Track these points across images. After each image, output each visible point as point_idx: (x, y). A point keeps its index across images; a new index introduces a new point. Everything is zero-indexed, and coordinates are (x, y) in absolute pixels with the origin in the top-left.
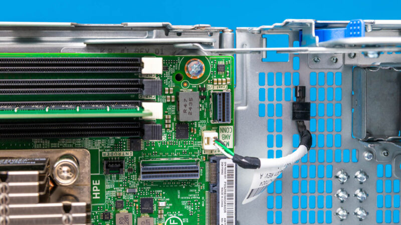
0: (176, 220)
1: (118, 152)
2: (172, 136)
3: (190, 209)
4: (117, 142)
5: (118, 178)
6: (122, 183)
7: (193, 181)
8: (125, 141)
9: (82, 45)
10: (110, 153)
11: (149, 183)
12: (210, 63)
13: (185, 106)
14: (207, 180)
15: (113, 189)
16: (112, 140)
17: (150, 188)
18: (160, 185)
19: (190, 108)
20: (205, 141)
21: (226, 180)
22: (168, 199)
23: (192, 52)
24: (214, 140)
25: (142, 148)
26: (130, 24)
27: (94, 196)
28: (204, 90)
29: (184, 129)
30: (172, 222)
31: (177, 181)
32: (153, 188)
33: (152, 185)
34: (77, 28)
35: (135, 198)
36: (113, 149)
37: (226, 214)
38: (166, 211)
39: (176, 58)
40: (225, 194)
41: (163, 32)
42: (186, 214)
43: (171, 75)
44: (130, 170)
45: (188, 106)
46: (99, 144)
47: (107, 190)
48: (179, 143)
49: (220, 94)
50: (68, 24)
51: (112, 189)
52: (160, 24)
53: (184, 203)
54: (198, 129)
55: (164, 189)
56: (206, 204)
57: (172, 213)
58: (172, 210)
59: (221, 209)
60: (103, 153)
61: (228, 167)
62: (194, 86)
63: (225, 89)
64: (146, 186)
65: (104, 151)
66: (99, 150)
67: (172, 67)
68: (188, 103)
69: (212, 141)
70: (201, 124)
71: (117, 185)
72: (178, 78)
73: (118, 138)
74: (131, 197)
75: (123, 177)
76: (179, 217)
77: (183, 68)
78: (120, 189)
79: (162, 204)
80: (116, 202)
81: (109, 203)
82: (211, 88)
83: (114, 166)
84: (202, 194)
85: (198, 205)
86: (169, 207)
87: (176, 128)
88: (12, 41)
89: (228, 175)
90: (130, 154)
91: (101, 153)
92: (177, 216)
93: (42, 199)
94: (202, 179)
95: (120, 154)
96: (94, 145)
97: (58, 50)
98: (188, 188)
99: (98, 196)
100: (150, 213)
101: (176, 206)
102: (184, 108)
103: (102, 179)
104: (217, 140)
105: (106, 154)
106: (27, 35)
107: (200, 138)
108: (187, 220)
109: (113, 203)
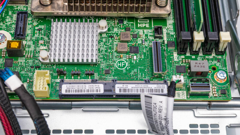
0: (124, 66)
1: (166, 36)
2: (177, 64)
3: (132, 73)
4: (173, 36)
5: (150, 36)
6: (147, 38)
10: (166, 32)
12: (225, 86)
13: (200, 64)
16: (173, 33)
17: (145, 52)
19: (198, 66)
21: (153, 88)
22: (138, 61)
24: (179, 80)
25: (170, 49)
27: (140, 24)
30: (123, 64)
33: (147, 53)
35: (138, 44)
36: (168, 34)
37: (131, 88)
38: (130, 60)
39: (226, 67)
40: (144, 88)
43: (215, 64)
46: (171, 27)
47: (143, 31)
49: (208, 84)
51: (144, 33)
53: (135, 70)
57: (129, 63)
58: (131, 63)
59: (134, 85)
60: (165, 29)
64: (146, 50)
65: (166, 30)
66: (166, 27)
67: (220, 65)
68: (201, 65)
70: (186, 80)
71: (146, 35)
73: (175, 37)
74: (139, 42)
75: (152, 38)
76: (127, 67)
78: (144, 37)
79: (135, 57)
81: (135, 32)
86: (133, 62)
87: (183, 66)
89: (156, 90)
90: (166, 42)
91: (165, 28)
92: (127, 66)
95: (165, 37)
96: (169, 25)
98: (145, 72)
99: (140, 26)
100: (129, 52)
101: (133, 66)
102: (198, 63)
103: (150, 28)
108: (124, 71)
109: (136, 33)
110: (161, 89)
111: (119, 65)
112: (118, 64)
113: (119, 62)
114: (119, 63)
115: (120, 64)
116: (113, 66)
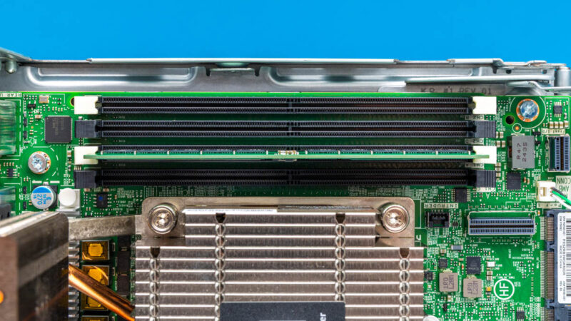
0: (507, 284)
1: (441, 204)
2: (502, 187)
3: (522, 270)
4: (440, 191)
5: (441, 233)
6: (445, 239)
7: (526, 238)
8: (450, 191)
9: (403, 84)
10: (433, 204)
11: (475, 238)
12: (546, 104)
13: (519, 151)
14: (542, 238)
15: (436, 244)
16: (435, 191)
17: (477, 245)
18: (488, 242)
19: (525, 154)
20: (541, 192)
21: (565, 237)
22: (498, 259)
23: (524, 92)
24: (551, 190)
25: (469, 199)
26: (458, 61)
28: (538, 134)
29: (516, 178)
30: (502, 285)
31: (507, 237)
32: (481, 246)
33: (480, 242)
34: (398, 65)
35: (460, 257)
36: (436, 200)
37: (565, 276)
38: (496, 272)
39: (507, 99)
40: (564, 253)
41: (491, 69)
42: (518, 277)
43: (501, 117)
44: (455, 224)
45: (522, 152)
46: (420, 193)
47: (430, 246)
48: (511, 194)
49: (558, 139)
50: (391, 61)
51: (435, 246)
52: (490, 60)
53: (516, 264)
54: (532, 179)
55: (493, 247)
56: (541, 266)
57: (502, 275)
58: (502, 271)
59: (560, 271)
60: (425, 204)
61: (567, 222)
62: (527, 130)
63: (562, 133)
64: (473, 243)
65: (426, 202)
66: (421, 201)
67: (502, 108)
68: (521, 148)
69: (549, 192)
70: (535, 173)
71: (440, 241)
72: (509, 121)
73: (442, 187)
74: (456, 255)
75: (447, 232)
76: (510, 280)
77: (514, 109)
78: (444, 246)
79: (491, 264)
80: (439, 260)
81: (432, 262)
82: (546, 132)
83: (434, 219)
84: (536, 253)
85: (531, 266)
86: (498, 269)
87: (507, 177)
88: (322, 80)
89: (568, 232)
90: (455, 206)
91: (423, 204)
92: (508, 278)
94: (536, 237)
95: (444, 206)
96: (415, 195)
97: (377, 89)
98: (520, 247)
100: (478, 274)
101: (507, 268)
102: (517, 154)
103: (424, 233)
104: (554, 190)
105: (428, 205)
106: (340, 73)
107: (535, 190)
108: (519, 284)
109: (435, 261)
110: (566, 224)
111: (506, 293)
112: (504, 295)
113: (499, 293)
114: (502, 293)
115: (504, 291)
116: (507, 305)
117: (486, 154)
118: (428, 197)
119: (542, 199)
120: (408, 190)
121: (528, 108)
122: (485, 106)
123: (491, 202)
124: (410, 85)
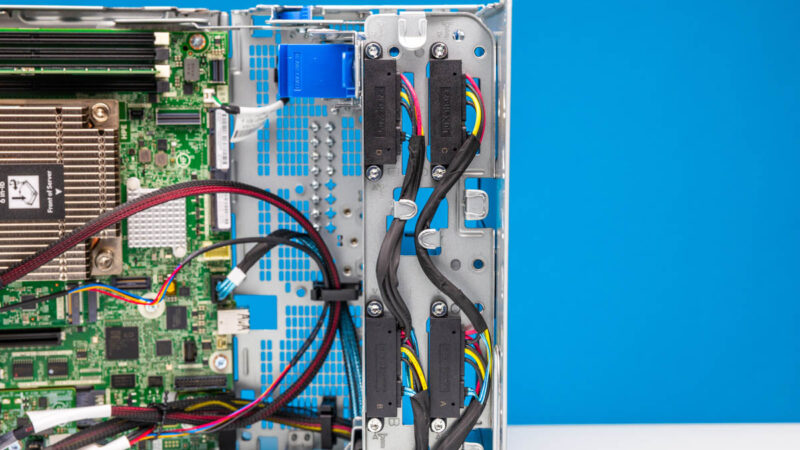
0: (185, 157)
1: (140, 104)
2: (180, 93)
3: (195, 148)
4: (139, 96)
5: (140, 124)
6: (143, 127)
7: (197, 127)
8: (145, 96)
9: (112, 23)
10: (134, 104)
11: (163, 127)
12: (210, 37)
14: (208, 126)
15: (136, 133)
16: (135, 95)
17: (164, 131)
18: (171, 129)
19: (193, 71)
20: (205, 96)
21: (221, 126)
22: (179, 141)
23: (192, 31)
25: (158, 101)
26: (147, 8)
27: (122, 137)
28: (205, 58)
29: (189, 88)
30: (182, 158)
31: (184, 126)
32: (167, 132)
33: (166, 129)
34: (107, 11)
35: (153, 139)
36: (136, 101)
37: (222, 151)
38: (177, 149)
39: (183, 34)
40: (220, 136)
41: (173, 14)
42: (192, 152)
43: (178, 46)
44: (149, 118)
45: (191, 70)
46: (125, 98)
47: (132, 132)
48: (186, 98)
49: (216, 61)
50: (101, 8)
52: (169, 8)
53: (191, 144)
54: (201, 88)
55: (175, 133)
56: (207, 145)
57: (181, 151)
58: (182, 148)
59: (218, 148)
61: (222, 116)
62: (198, 54)
63: (221, 57)
64: (161, 130)
65: (129, 103)
66: (126, 102)
67: (180, 40)
68: (191, 68)
69: (210, 95)
70: (202, 83)
71: (140, 129)
72: (185, 48)
73: (140, 93)
74: (150, 138)
75: (144, 123)
76: (187, 154)
77: (188, 42)
78: (142, 133)
79: (174, 144)
80: (139, 142)
81: (134, 143)
82: (210, 57)
83: (137, 114)
84: (204, 137)
85: (201, 145)
86: (179, 147)
87: (184, 86)
89: (223, 122)
90: (149, 106)
91: (127, 104)
93: (85, 126)
94: (204, 126)
95: (141, 106)
96: (122, 98)
97: (94, 27)
98: (194, 132)
99: (125, 136)
100: (165, 151)
101: (185, 146)
102: (188, 70)
103: (128, 124)
104: (215, 95)
105: (131, 105)
106: (70, 16)
107: (202, 95)
108: (193, 157)
109: (136, 142)
111: (185, 163)
112: (183, 164)
113: (180, 162)
115: (183, 162)
116: (186, 171)
117: (163, 71)
118: (130, 100)
119: (206, 100)
120: (117, 95)
121: (197, 39)
122: (162, 39)
123: (173, 102)
124: (119, 25)
